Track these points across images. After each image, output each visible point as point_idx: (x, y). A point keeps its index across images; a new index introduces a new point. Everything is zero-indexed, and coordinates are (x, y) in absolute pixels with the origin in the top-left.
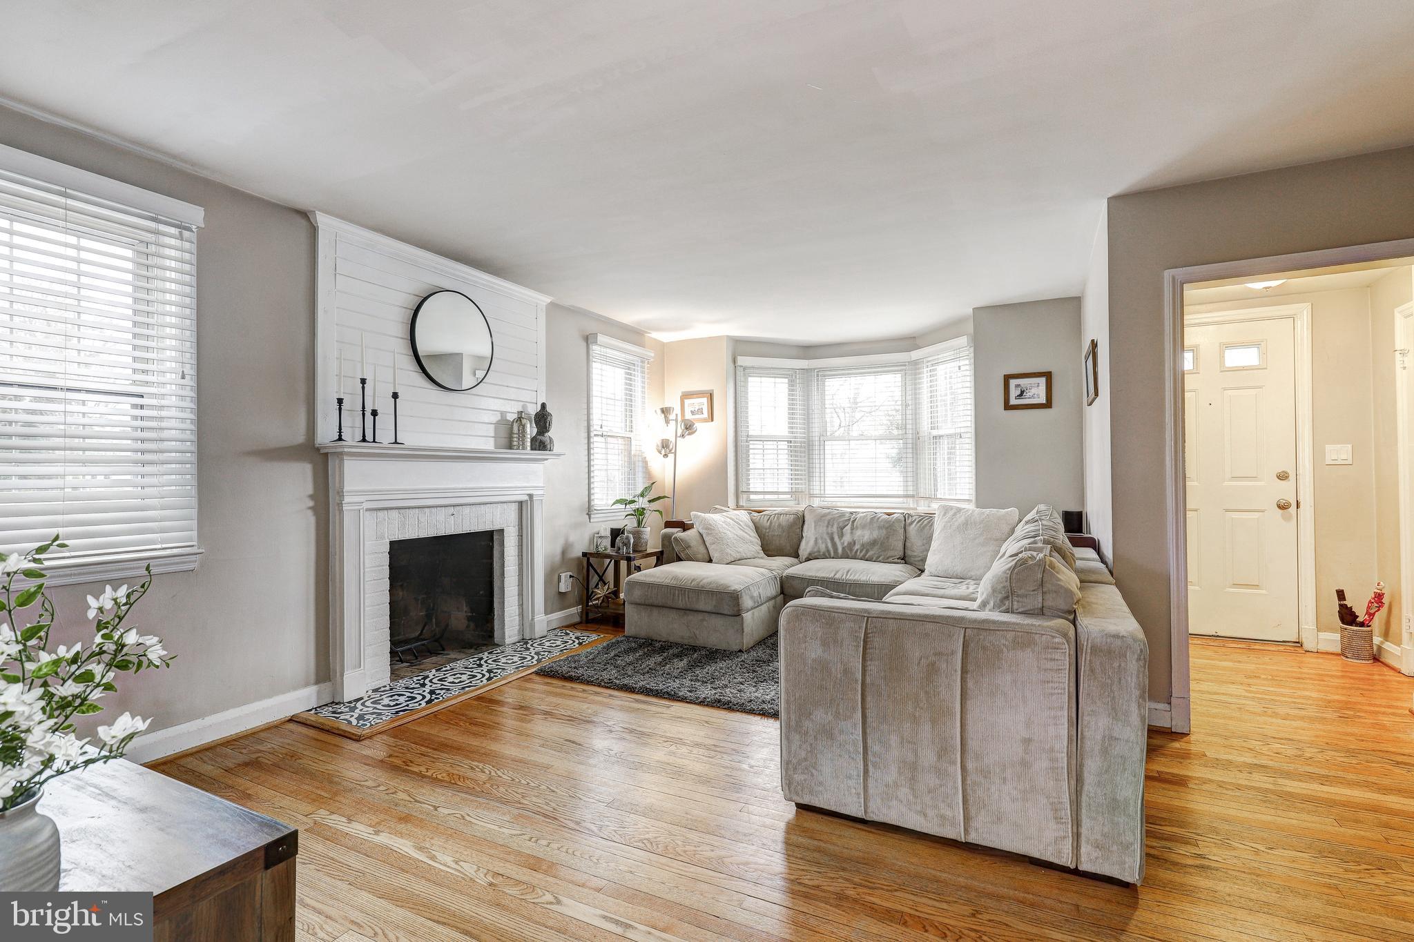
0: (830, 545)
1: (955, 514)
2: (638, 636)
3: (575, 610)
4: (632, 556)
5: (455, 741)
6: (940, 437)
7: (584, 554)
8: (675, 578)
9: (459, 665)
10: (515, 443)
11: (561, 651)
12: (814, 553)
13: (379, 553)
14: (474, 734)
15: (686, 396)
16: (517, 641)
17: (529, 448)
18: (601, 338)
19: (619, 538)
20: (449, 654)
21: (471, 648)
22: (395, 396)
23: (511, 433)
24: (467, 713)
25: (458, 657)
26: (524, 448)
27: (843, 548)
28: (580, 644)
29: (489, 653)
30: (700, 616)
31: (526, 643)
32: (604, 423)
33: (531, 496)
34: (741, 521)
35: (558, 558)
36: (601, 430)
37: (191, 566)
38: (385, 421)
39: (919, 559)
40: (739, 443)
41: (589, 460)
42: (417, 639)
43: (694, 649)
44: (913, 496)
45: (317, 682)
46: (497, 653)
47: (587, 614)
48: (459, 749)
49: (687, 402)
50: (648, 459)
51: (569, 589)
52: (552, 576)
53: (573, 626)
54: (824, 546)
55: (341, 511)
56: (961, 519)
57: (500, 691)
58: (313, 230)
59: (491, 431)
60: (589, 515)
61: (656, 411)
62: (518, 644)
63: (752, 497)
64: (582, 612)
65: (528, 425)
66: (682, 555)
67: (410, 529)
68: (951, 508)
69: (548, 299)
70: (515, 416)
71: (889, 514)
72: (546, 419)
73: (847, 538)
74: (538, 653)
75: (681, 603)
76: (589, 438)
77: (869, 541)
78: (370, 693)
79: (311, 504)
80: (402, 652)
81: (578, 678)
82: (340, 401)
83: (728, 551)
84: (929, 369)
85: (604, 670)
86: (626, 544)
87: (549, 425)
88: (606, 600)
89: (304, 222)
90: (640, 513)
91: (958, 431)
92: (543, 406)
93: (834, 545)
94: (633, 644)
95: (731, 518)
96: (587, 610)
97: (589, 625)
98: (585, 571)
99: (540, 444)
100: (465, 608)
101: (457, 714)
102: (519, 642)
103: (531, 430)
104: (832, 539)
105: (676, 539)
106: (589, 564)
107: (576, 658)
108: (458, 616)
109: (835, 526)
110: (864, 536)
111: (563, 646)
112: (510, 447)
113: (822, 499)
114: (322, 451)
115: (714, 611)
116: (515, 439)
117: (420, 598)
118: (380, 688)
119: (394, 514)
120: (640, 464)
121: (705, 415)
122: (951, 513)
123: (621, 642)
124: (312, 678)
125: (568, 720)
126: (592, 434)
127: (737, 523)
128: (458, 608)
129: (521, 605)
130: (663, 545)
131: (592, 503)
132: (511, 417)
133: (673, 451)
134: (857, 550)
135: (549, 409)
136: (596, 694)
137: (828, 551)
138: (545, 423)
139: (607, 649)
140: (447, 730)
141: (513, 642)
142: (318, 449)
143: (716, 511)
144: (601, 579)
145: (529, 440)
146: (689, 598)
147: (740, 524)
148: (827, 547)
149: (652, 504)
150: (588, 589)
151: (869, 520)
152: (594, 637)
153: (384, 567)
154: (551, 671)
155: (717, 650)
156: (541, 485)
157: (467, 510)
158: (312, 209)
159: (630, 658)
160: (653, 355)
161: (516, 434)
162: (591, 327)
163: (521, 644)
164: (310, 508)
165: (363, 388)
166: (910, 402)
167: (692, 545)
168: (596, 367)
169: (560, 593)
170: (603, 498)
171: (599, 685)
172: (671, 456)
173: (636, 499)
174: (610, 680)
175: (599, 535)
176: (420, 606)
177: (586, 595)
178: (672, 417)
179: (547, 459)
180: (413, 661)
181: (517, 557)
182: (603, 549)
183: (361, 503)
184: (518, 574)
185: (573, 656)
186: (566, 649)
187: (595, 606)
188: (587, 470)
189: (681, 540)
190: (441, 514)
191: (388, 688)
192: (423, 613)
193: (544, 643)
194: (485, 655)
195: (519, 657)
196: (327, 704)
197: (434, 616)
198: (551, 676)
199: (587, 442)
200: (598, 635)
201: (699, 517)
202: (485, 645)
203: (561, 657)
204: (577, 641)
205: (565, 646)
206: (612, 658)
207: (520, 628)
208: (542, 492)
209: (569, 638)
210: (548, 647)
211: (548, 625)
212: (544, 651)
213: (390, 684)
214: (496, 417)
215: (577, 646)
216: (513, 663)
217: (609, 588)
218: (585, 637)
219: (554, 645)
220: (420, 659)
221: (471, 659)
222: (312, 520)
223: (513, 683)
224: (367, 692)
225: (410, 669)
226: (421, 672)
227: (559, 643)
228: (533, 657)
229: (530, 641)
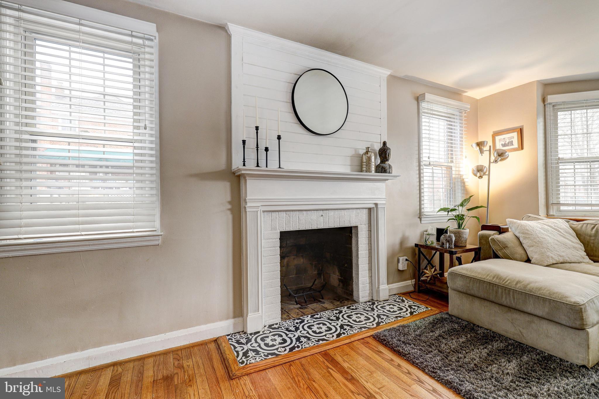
2: (460, 317)
3: (410, 282)
4: (453, 250)
7: (416, 245)
8: (498, 276)
9: (326, 314)
10: (364, 169)
11: (396, 318)
13: (274, 239)
15: (495, 134)
16: (368, 300)
17: (373, 172)
18: (428, 96)
19: (443, 236)
20: (324, 303)
21: (338, 301)
22: (279, 138)
23: (362, 162)
25: (328, 308)
26: (370, 172)
28: (411, 313)
29: (348, 308)
30: (528, 318)
31: (373, 304)
32: (431, 156)
33: (376, 204)
34: (560, 228)
35: (397, 247)
36: (429, 160)
37: (156, 243)
38: (273, 154)
40: (549, 165)
41: (420, 182)
42: (310, 289)
43: (521, 347)
45: (234, 317)
46: (353, 309)
47: (419, 287)
49: (497, 138)
50: (466, 180)
51: (406, 268)
52: (392, 259)
53: (407, 294)
55: (246, 212)
57: (343, 350)
58: (229, 36)
59: (348, 162)
60: (420, 218)
61: (472, 146)
62: (368, 303)
63: (562, 208)
64: (415, 284)
65: (373, 157)
66: (500, 253)
67: (293, 224)
69: (388, 72)
70: (365, 151)
72: (386, 152)
74: (378, 316)
75: (505, 301)
76: (419, 165)
78: (266, 328)
79: (229, 207)
80: (299, 297)
81: (405, 355)
82: (244, 142)
83: (549, 254)
85: (429, 352)
86: (449, 241)
87: (388, 156)
88: (433, 278)
89: (222, 33)
90: (460, 218)
92: (385, 143)
94: (456, 326)
95: (548, 226)
96: (419, 284)
97: (420, 294)
98: (417, 256)
99: (382, 169)
100: (337, 273)
102: (369, 302)
103: (375, 161)
105: (493, 240)
106: (420, 252)
107: (406, 330)
108: (335, 278)
111: (398, 312)
112: (361, 171)
114: (237, 174)
115: (546, 317)
116: (364, 166)
117: (314, 263)
118: (273, 325)
119: (284, 214)
120: (459, 183)
121: (516, 145)
123: (445, 319)
124: (231, 314)
126: (422, 164)
127: (556, 230)
128: (334, 272)
129: (371, 277)
130: (480, 243)
131: (423, 210)
132: (362, 152)
133: (487, 173)
135: (388, 145)
138: (386, 154)
139: (434, 324)
141: (364, 301)
142: (234, 173)
143: (529, 218)
144: (430, 263)
145: (373, 166)
146: (514, 298)
147: (559, 231)
149: (470, 212)
150: (419, 271)
152: (423, 308)
153: (277, 248)
154: (385, 340)
155: (550, 356)
156: (384, 197)
157: (332, 213)
158: (227, 23)
159: (454, 344)
160: (469, 107)
161: (365, 162)
162: (420, 90)
163: (370, 303)
164: (229, 209)
165: (257, 133)
167: (509, 246)
168: (424, 120)
169: (399, 270)
170: (431, 207)
172: (485, 178)
173: (457, 208)
174: (434, 368)
175: (427, 233)
176: (314, 268)
177: (417, 272)
178: (486, 148)
179: (388, 180)
180: (303, 304)
181: (367, 245)
182: (431, 243)
183: (259, 207)
184: (368, 256)
185: (404, 326)
186: (400, 317)
187: (425, 281)
188: (418, 188)
189: (498, 241)
190: (314, 216)
191: (276, 326)
192: (316, 272)
193: (385, 306)
194: (344, 309)
195: (366, 317)
196: (240, 332)
197: (322, 275)
198: (383, 344)
199: (418, 169)
200: (427, 308)
201: (515, 223)
202: (347, 300)
203: (395, 326)
204: (409, 310)
205: (400, 313)
206: (437, 339)
207: (370, 292)
208: (384, 202)
209: (404, 305)
210: (388, 311)
211: (389, 292)
212: (384, 315)
213: (280, 323)
214: (351, 152)
215: (409, 315)
216: (360, 322)
217: (435, 270)
218: (416, 308)
219: (392, 310)
220: (307, 303)
221: (335, 312)
222: (230, 217)
223: (355, 343)
224: (265, 326)
225: (297, 311)
226: (302, 316)
227: (396, 309)
228: (375, 320)
229: (376, 303)
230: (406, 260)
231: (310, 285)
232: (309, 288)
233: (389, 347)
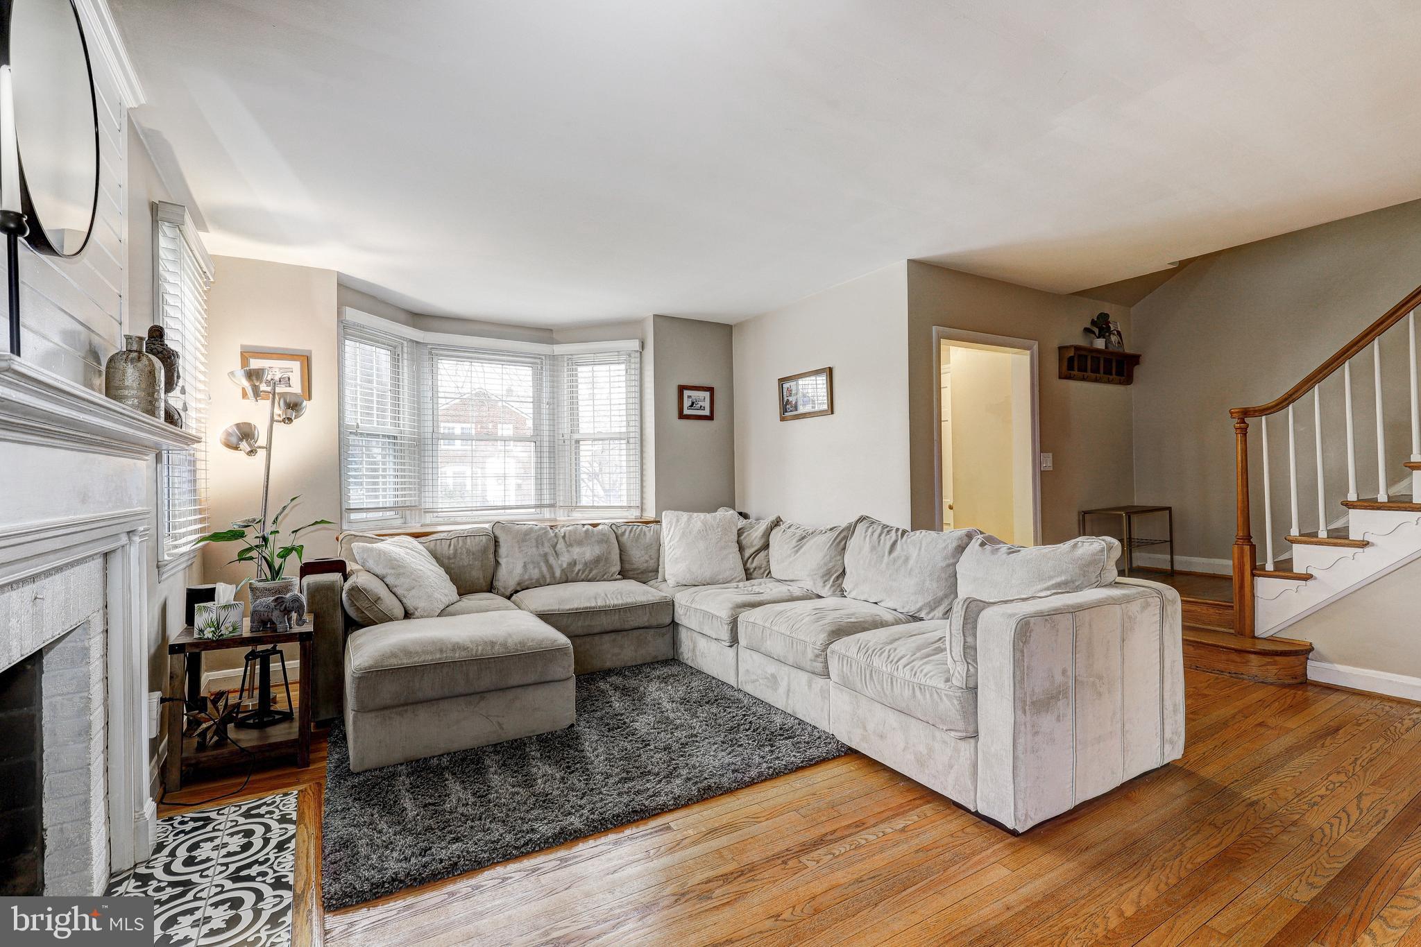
0: (544, 569)
7: (177, 648)
12: (525, 582)
15: (252, 353)
16: (105, 884)
27: (563, 570)
28: (287, 821)
33: (132, 536)
40: (343, 437)
49: (256, 363)
54: (537, 571)
60: (158, 567)
71: (595, 525)
73: (565, 559)
77: (592, 558)
84: (569, 368)
93: (550, 567)
95: (408, 548)
98: (179, 681)
102: (114, 885)
104: (547, 561)
105: (355, 589)
109: (546, 544)
110: (586, 553)
111: (257, 840)
113: (435, 514)
121: (297, 388)
129: (107, 796)
133: (262, 444)
134: (579, 570)
137: (544, 577)
148: (541, 572)
151: (583, 534)
152: (282, 800)
166: (547, 401)
172: (260, 454)
181: (102, 682)
182: (231, 629)
184: (103, 723)
189: (365, 590)
193: (192, 856)
200: (286, 795)
207: (106, 853)
210: (227, 857)
212: (246, 868)
215: (289, 826)
218: (267, 808)
227: (233, 840)
230: (162, 700)
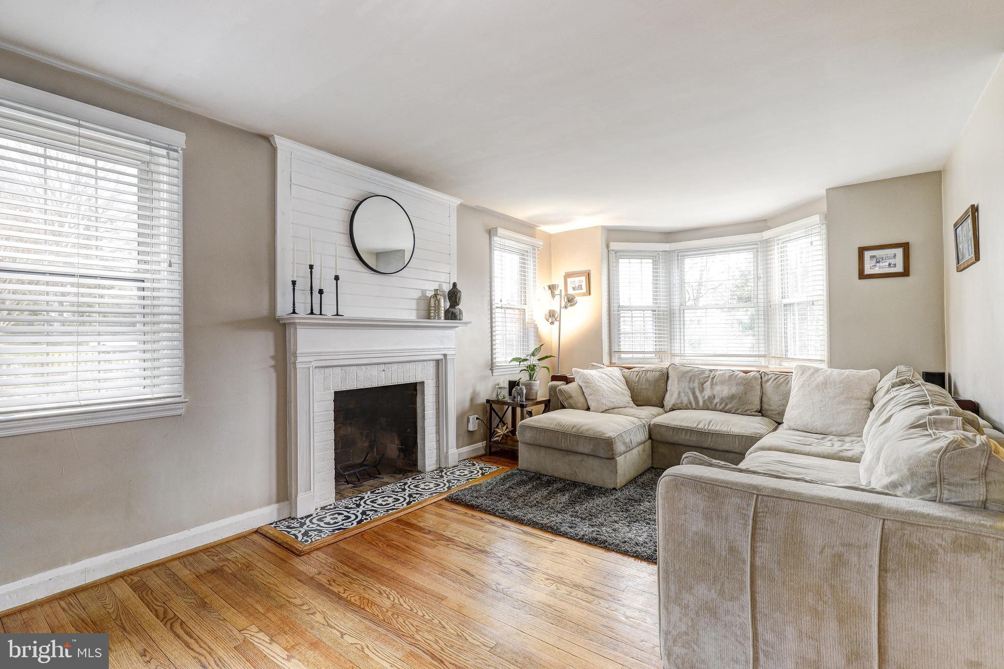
0: (691, 398)
1: (813, 374)
2: (528, 470)
3: (481, 444)
4: (524, 403)
5: (373, 562)
6: (791, 305)
7: (488, 401)
8: (559, 424)
9: (389, 487)
10: (432, 314)
11: (468, 480)
12: (677, 404)
13: (326, 401)
14: (389, 556)
15: (568, 275)
16: (435, 469)
17: (443, 318)
18: (501, 231)
19: (514, 389)
20: (383, 478)
21: (400, 474)
22: (337, 278)
23: (429, 306)
24: (387, 534)
25: (389, 482)
26: (439, 318)
27: (704, 401)
28: (483, 474)
29: (413, 479)
30: (579, 458)
31: (442, 471)
32: (503, 298)
33: (445, 355)
34: (614, 376)
35: (467, 404)
36: (501, 303)
37: (178, 412)
38: (329, 298)
39: (776, 412)
40: (612, 312)
41: (492, 327)
42: (361, 465)
43: (575, 484)
44: (765, 356)
45: (278, 501)
46: (419, 479)
47: (490, 448)
48: (373, 571)
49: (569, 280)
50: (538, 326)
51: (476, 428)
52: (462, 419)
53: (479, 458)
54: (686, 398)
55: (295, 368)
56: (820, 379)
57: (416, 515)
58: (274, 150)
59: (414, 305)
60: (492, 370)
61: (544, 288)
62: (435, 472)
63: (623, 356)
64: (486, 446)
65: (442, 300)
66: (566, 404)
67: (350, 382)
68: (809, 368)
69: (458, 202)
70: (433, 293)
71: (746, 372)
72: (456, 295)
73: (707, 393)
74: (449, 481)
75: (563, 445)
76: (491, 309)
77: (728, 395)
78: (318, 510)
79: (273, 363)
80: (349, 475)
81: (478, 507)
82: (294, 283)
83: (603, 401)
84: (779, 246)
85: (500, 500)
86: (520, 394)
87: (459, 300)
88: (504, 437)
89: (264, 144)
90: (532, 369)
91: (811, 299)
92: (455, 285)
93: (696, 398)
94: (525, 478)
95: (605, 374)
96: (490, 445)
97: (491, 457)
98: (488, 414)
99: (452, 315)
100: (397, 442)
101: (379, 535)
102: (436, 470)
103: (445, 304)
104: (694, 393)
105: (560, 390)
106: (492, 408)
107: (478, 487)
108: (392, 448)
109: (696, 382)
110: (723, 391)
111: (469, 475)
112: (429, 317)
113: (682, 358)
114: (281, 322)
115: (591, 454)
116: (432, 311)
117: (365, 432)
118: (327, 506)
119: (338, 370)
120: (533, 330)
121: (584, 290)
122: (809, 373)
123: (515, 474)
124: (274, 498)
125: (466, 548)
126: (494, 307)
127: (611, 378)
128: (392, 441)
129: (438, 441)
130: (550, 395)
131: (494, 361)
132: (430, 294)
133: (558, 319)
134: (717, 403)
135: (459, 287)
136: (492, 522)
137: (690, 403)
138: (456, 298)
139: (504, 480)
140: (368, 550)
141: (432, 470)
142: (278, 320)
143: (593, 367)
144: (502, 421)
145: (443, 312)
146: (570, 441)
147: (613, 379)
148: (689, 400)
149: (541, 362)
150: (490, 429)
151: (727, 377)
152: (494, 468)
153: (330, 412)
154: (457, 499)
155: (594, 487)
156: (453, 347)
157: (395, 367)
158: (272, 133)
159: (521, 490)
160: (542, 244)
161: (433, 307)
162: (492, 222)
163: (438, 471)
164: (272, 366)
165: (311, 272)
166: (762, 276)
167: (573, 396)
168: (497, 254)
169: (469, 431)
170: (503, 357)
171: (494, 515)
172: (557, 323)
173: (528, 358)
174: (503, 510)
175: (499, 386)
176: (364, 438)
177: (489, 433)
178: (557, 292)
179: (458, 327)
180: (357, 483)
181: (435, 403)
182: (502, 397)
183: (312, 362)
184: (435, 417)
185: (476, 486)
186: (471, 479)
187: (496, 442)
188: (490, 335)
189: (564, 391)
190: (374, 370)
191: (332, 507)
192: (367, 444)
193: (455, 472)
194: (409, 481)
195: (435, 484)
196: (285, 519)
197: (375, 447)
198: (456, 503)
199: (490, 313)
200: (498, 467)
201: (579, 372)
202: (411, 471)
203: (467, 487)
204: (481, 472)
205: (471, 476)
206: (507, 490)
207: (437, 459)
208: (453, 353)
209: (475, 468)
210: (458, 475)
211: (459, 458)
212: (454, 480)
213: (334, 503)
214: (418, 294)
215: (480, 476)
216: (429, 489)
217: (507, 428)
218: (488, 469)
219: (462, 474)
220: (361, 481)
221: (398, 485)
222: (274, 375)
223: (427, 507)
224: (316, 509)
225: (352, 490)
226: (360, 493)
227: (466, 472)
228: (445, 485)
229: (444, 470)
230: (477, 418)
231: (360, 461)
232: (359, 464)
233: (462, 504)
